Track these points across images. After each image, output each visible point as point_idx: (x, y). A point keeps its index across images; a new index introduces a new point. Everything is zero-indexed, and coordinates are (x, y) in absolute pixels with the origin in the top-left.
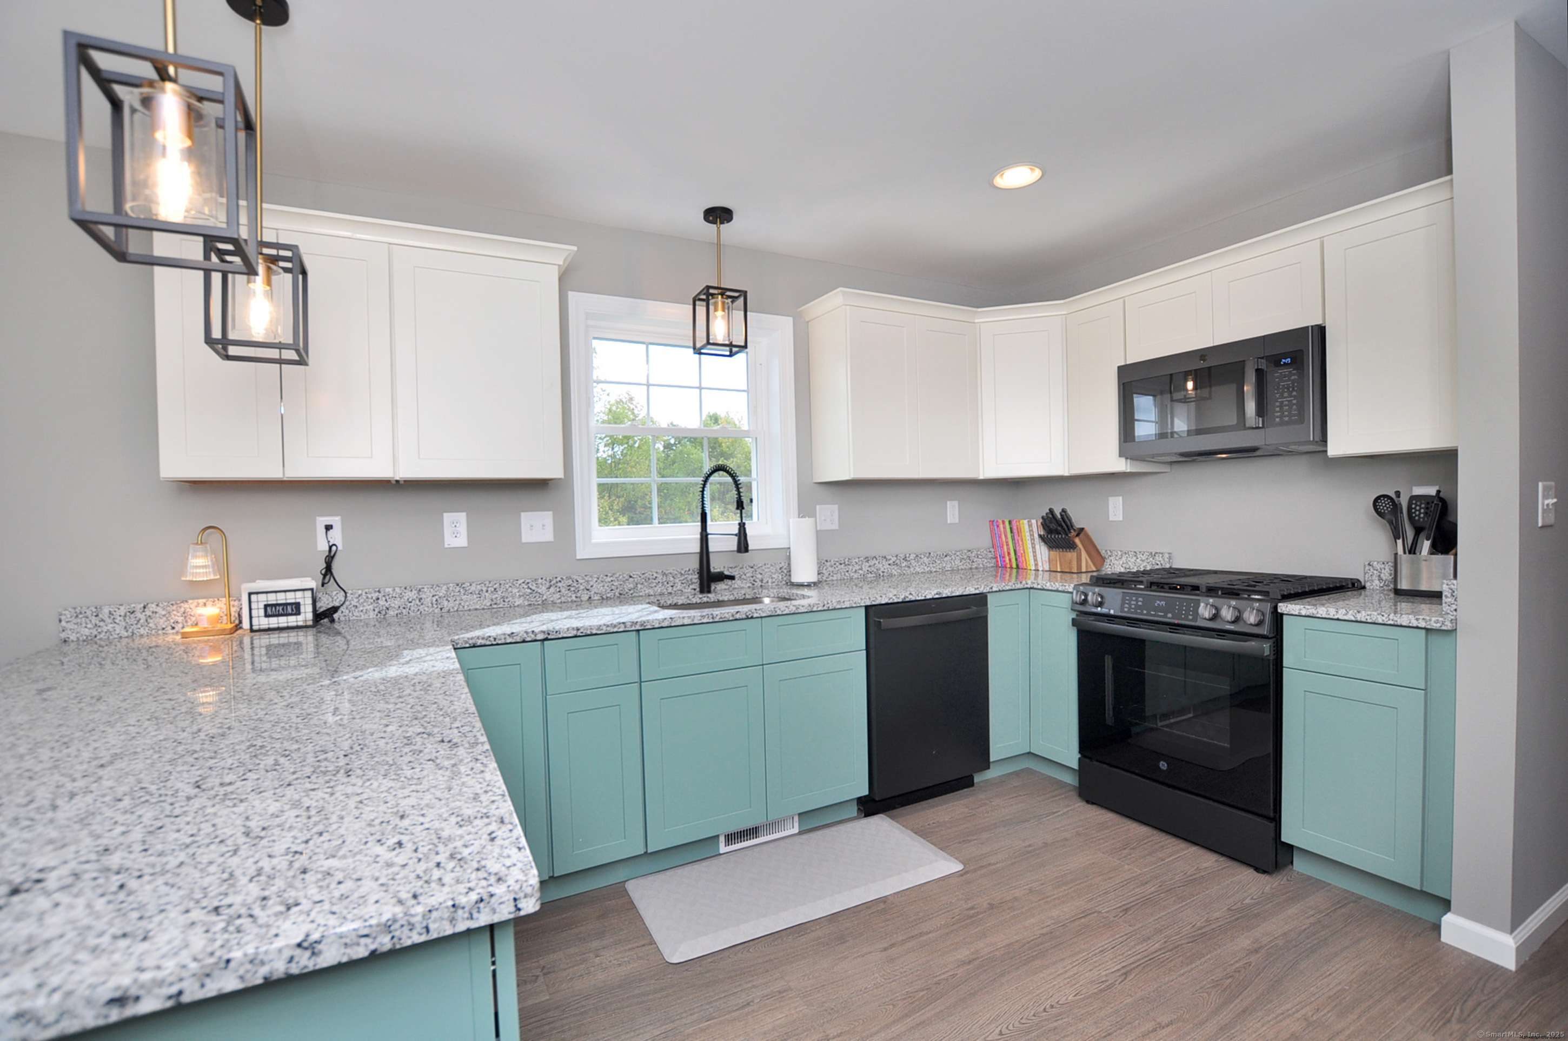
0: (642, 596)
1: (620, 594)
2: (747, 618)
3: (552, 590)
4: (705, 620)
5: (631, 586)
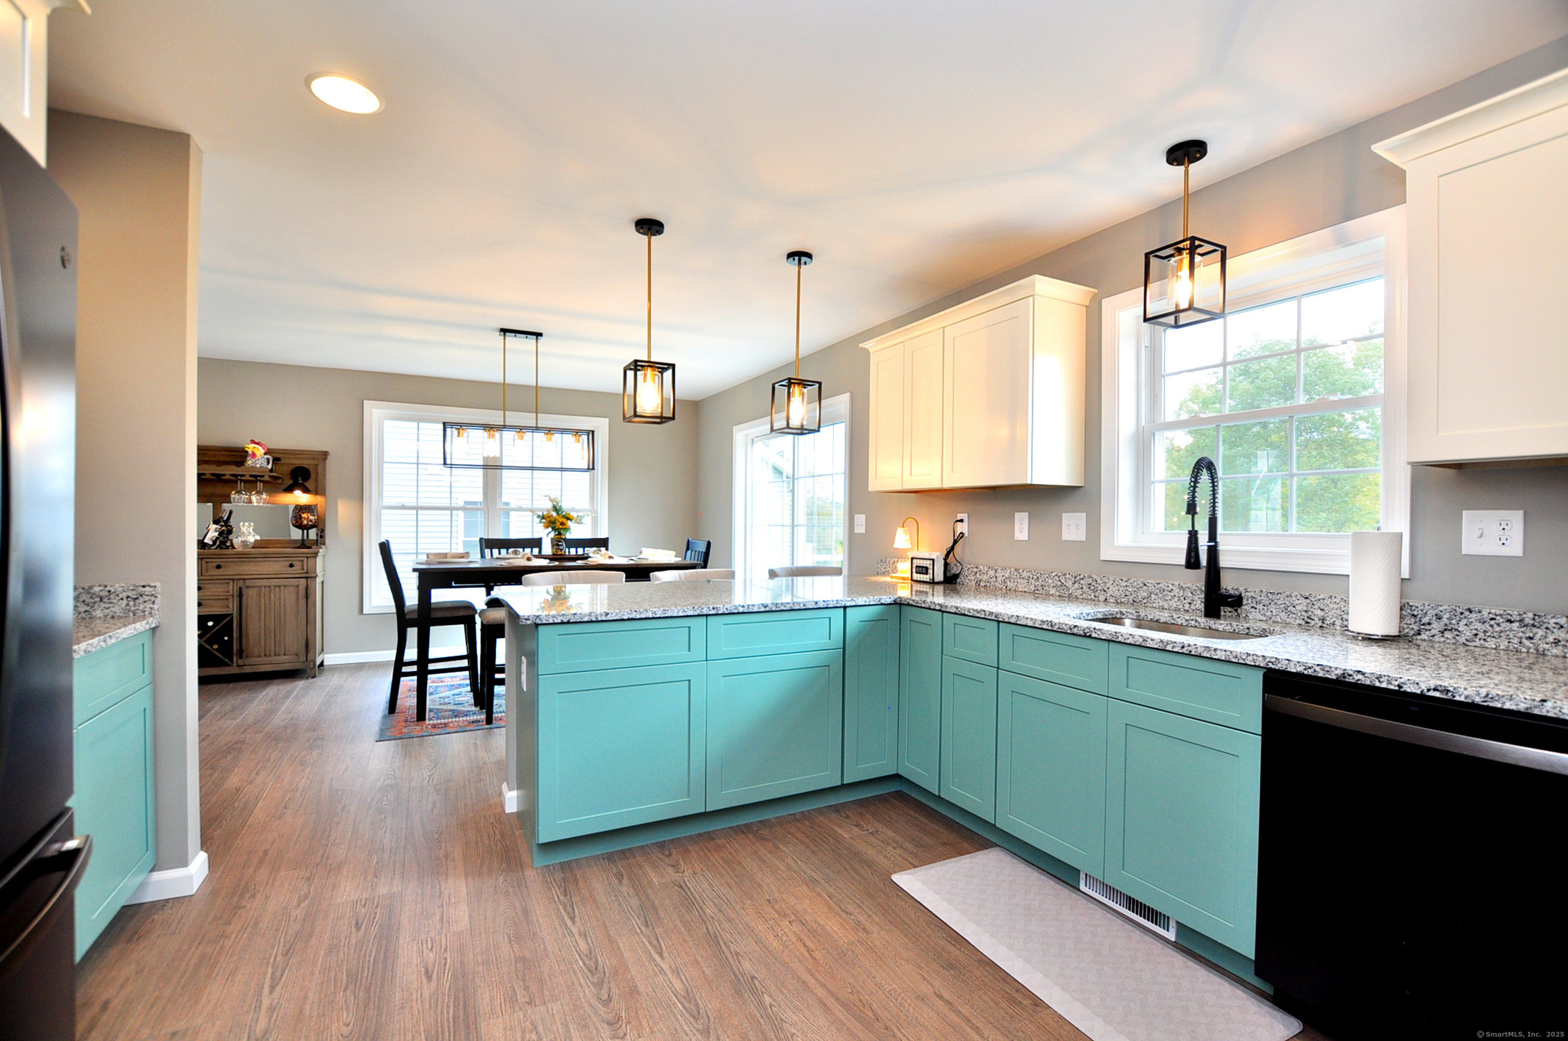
0: (1155, 608)
1: (1134, 601)
2: (1085, 636)
3: (1076, 585)
4: (1045, 627)
5: (1145, 594)
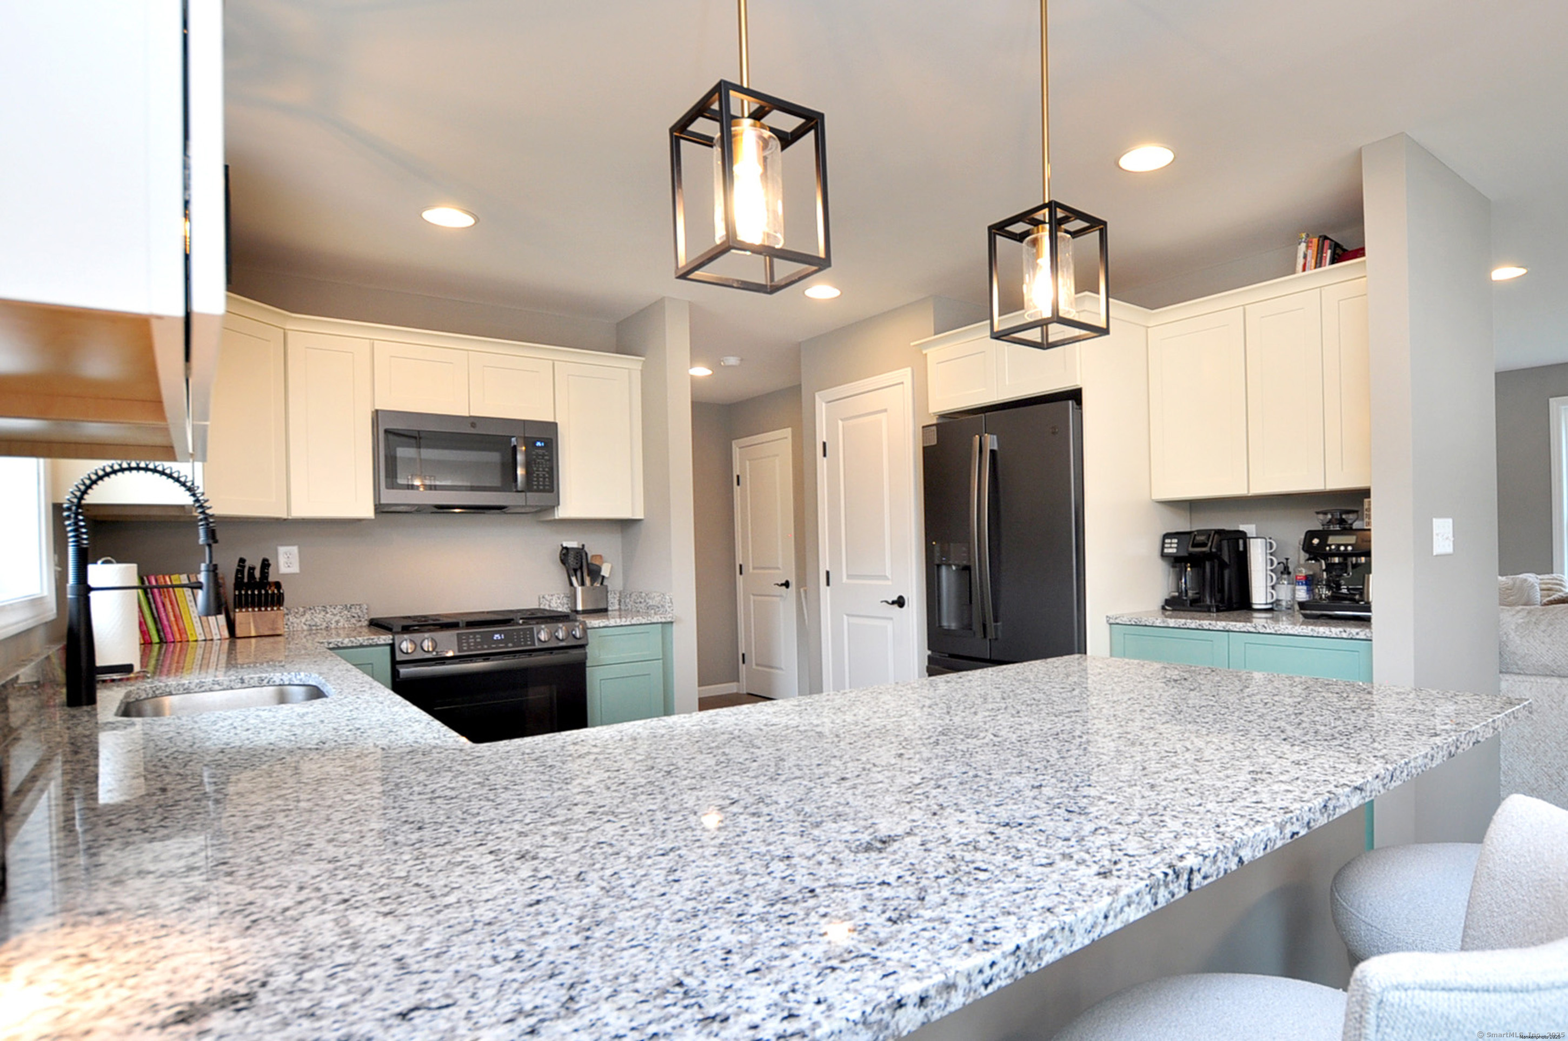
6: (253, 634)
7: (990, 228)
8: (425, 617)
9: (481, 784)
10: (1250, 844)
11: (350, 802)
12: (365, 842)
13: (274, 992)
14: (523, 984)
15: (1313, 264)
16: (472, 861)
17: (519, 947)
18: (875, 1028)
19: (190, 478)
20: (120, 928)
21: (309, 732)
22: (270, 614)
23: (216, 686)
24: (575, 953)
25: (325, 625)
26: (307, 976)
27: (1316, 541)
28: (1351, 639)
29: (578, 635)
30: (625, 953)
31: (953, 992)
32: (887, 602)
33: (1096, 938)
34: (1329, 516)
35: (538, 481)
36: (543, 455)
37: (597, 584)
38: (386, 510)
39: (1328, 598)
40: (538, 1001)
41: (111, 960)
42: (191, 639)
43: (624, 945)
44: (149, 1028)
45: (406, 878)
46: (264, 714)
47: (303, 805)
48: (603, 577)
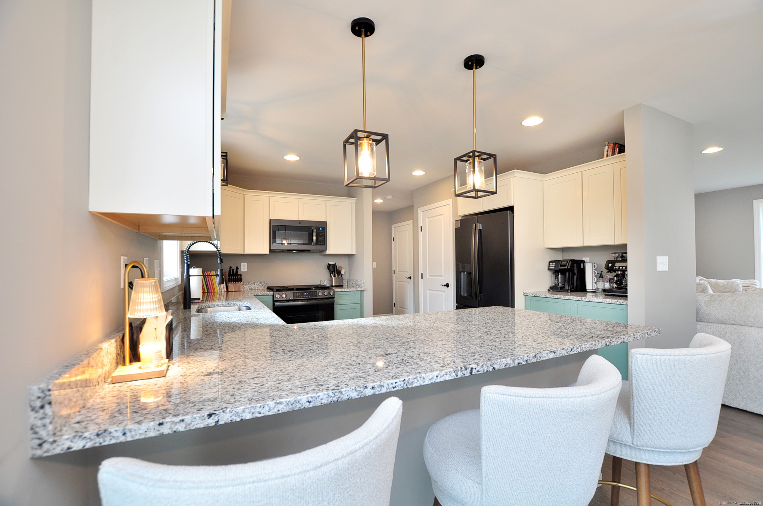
6: (233, 290)
7: (455, 159)
8: (284, 287)
9: (286, 334)
10: (498, 364)
11: (251, 336)
12: (253, 345)
13: (227, 372)
14: (280, 375)
15: (611, 154)
16: (277, 351)
17: (282, 369)
18: (358, 392)
19: (216, 244)
20: (196, 358)
21: (244, 319)
22: (238, 284)
23: (222, 305)
24: (295, 371)
25: (254, 288)
26: (234, 370)
27: (610, 265)
28: (620, 304)
29: (332, 294)
30: (306, 372)
31: (383, 388)
32: (442, 285)
33: (433, 382)
34: (617, 255)
35: (320, 241)
36: (322, 233)
37: (340, 277)
38: (273, 251)
39: (616, 287)
40: (283, 378)
41: (194, 364)
42: (216, 291)
43: (307, 370)
44: (202, 376)
45: (261, 354)
46: (233, 314)
47: (240, 336)
48: (342, 274)
